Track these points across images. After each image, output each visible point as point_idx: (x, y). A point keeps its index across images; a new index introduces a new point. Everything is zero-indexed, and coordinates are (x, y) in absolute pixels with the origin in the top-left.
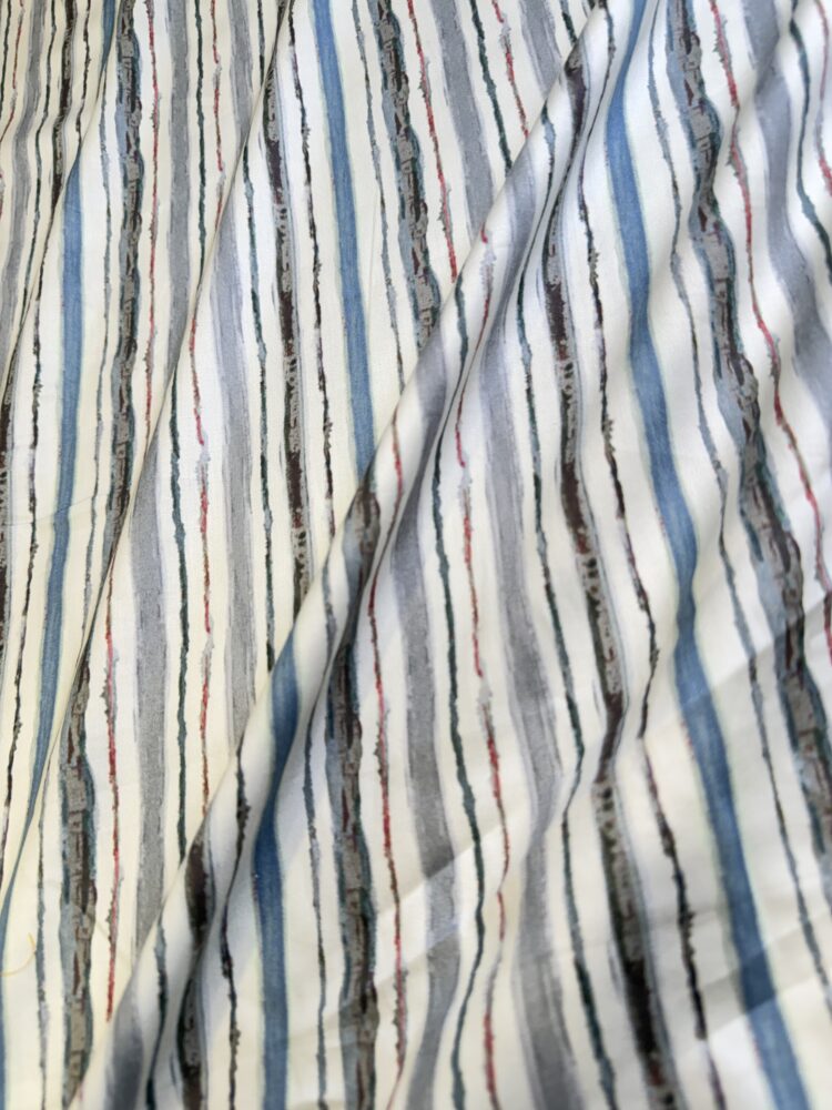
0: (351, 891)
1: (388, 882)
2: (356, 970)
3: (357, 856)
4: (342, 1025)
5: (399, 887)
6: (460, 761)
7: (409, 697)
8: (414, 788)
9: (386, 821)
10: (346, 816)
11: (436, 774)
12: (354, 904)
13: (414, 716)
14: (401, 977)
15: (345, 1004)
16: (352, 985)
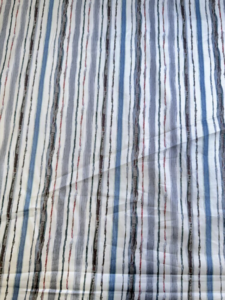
0: (48, 175)
1: (55, 175)
2: (46, 189)
3: (50, 170)
4: (42, 197)
5: (57, 177)
6: (73, 159)
7: (65, 145)
8: (63, 161)
9: (57, 166)
10: (49, 163)
11: (68, 160)
12: (48, 178)
13: (66, 149)
14: (54, 191)
15: (43, 194)
16: (45, 191)
